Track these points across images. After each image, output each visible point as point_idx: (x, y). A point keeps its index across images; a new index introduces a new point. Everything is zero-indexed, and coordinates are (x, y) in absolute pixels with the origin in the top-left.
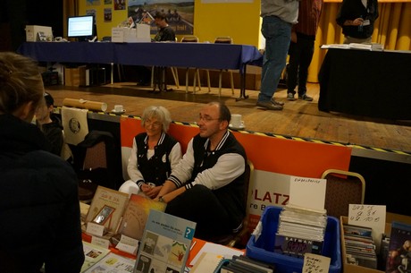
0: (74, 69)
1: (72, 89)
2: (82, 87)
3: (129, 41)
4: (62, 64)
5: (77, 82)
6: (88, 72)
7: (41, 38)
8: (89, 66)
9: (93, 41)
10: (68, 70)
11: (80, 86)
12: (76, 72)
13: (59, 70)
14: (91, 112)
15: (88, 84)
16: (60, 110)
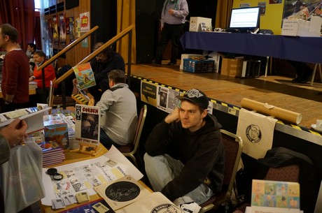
0: (232, 60)
1: (228, 79)
2: (238, 79)
3: (302, 34)
4: (219, 53)
5: (233, 73)
6: (245, 63)
7: (202, 28)
8: (247, 58)
9: (255, 33)
10: (225, 60)
11: (236, 77)
12: (234, 63)
13: (215, 59)
14: (281, 123)
15: (244, 75)
16: (238, 112)
